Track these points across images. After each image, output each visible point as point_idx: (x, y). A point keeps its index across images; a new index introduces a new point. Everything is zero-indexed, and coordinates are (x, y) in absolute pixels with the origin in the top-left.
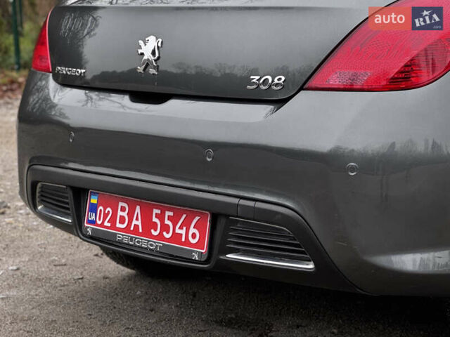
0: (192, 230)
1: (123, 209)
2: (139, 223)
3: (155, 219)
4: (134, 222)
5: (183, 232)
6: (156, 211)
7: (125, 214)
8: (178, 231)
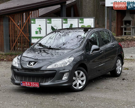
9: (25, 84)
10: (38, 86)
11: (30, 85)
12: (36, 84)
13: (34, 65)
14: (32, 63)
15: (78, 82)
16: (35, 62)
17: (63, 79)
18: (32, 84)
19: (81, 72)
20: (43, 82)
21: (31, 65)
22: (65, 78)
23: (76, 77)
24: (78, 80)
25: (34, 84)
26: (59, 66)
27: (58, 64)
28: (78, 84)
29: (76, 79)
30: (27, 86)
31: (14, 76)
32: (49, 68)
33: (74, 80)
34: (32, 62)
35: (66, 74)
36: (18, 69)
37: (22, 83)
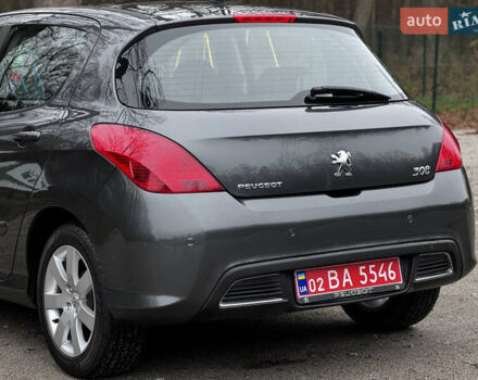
0: (390, 272)
1: (333, 275)
2: (349, 280)
3: (362, 274)
4: (345, 281)
5: (384, 275)
6: (361, 268)
7: (335, 278)
8: (380, 276)
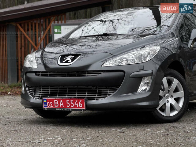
9: (53, 105)
10: (83, 107)
11: (65, 105)
12: (78, 103)
13: (72, 60)
14: (69, 58)
15: (168, 101)
16: (76, 56)
17: (139, 90)
18: (69, 102)
19: (175, 79)
20: (93, 99)
21: (67, 62)
22: (144, 88)
23: (163, 90)
24: (168, 97)
25: (74, 102)
26: (129, 62)
27: (128, 58)
28: (168, 105)
29: (164, 96)
30: (58, 109)
31: (29, 90)
32: (108, 65)
33: (161, 98)
34: (67, 56)
35: (146, 80)
36: (36, 73)
37: (46, 103)
